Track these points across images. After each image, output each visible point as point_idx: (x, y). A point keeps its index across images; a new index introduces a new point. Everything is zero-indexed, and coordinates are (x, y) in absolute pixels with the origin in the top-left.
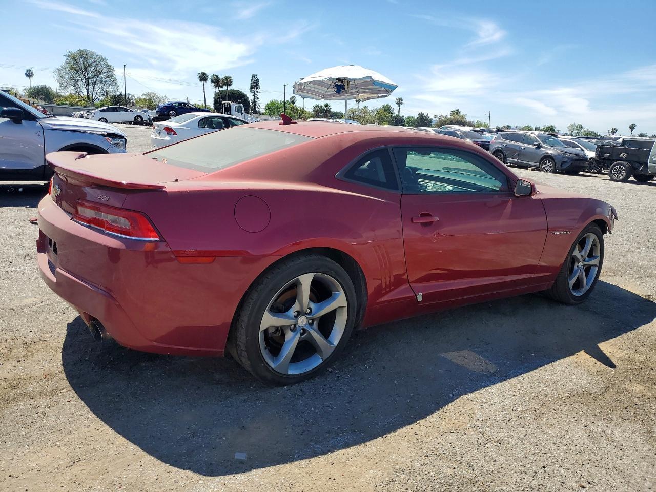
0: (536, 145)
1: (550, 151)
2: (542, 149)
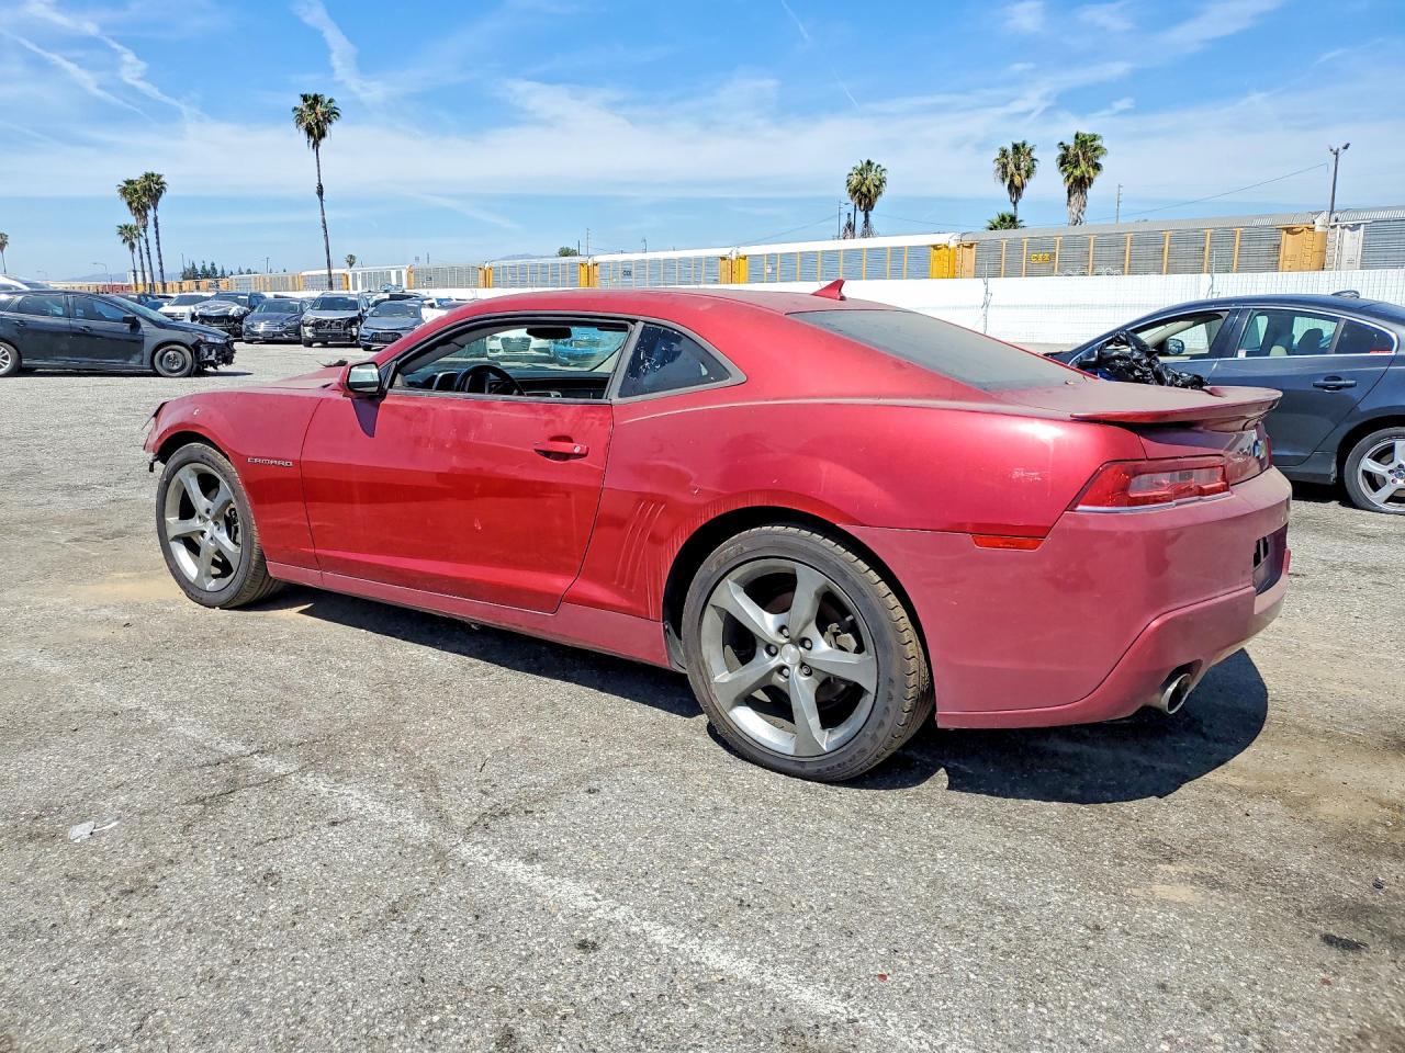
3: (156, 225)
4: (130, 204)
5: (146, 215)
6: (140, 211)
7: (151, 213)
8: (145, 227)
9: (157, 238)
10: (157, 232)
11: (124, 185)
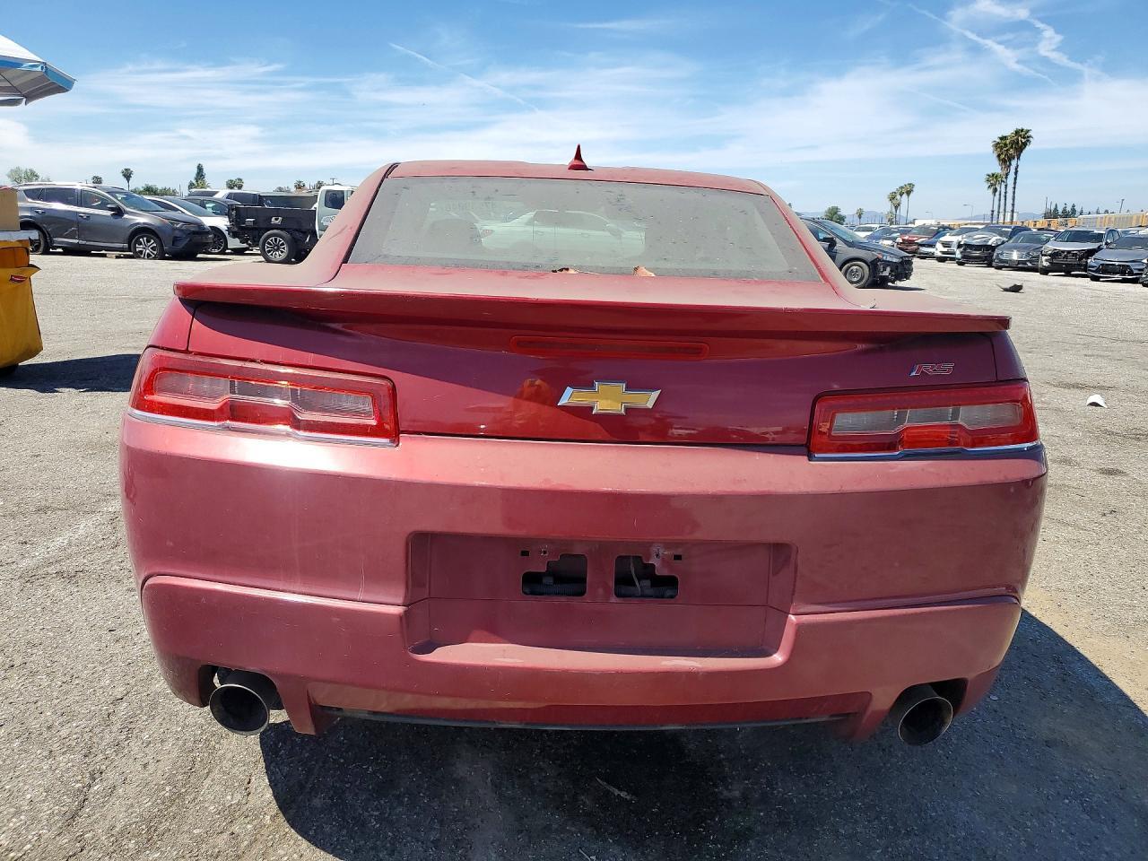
0: (111, 209)
1: (142, 219)
2: (126, 216)
3: (1016, 173)
4: (999, 156)
5: (1010, 164)
6: (1005, 160)
7: (1014, 163)
8: (1007, 175)
9: (1015, 183)
10: (1015, 179)
11: (998, 140)
